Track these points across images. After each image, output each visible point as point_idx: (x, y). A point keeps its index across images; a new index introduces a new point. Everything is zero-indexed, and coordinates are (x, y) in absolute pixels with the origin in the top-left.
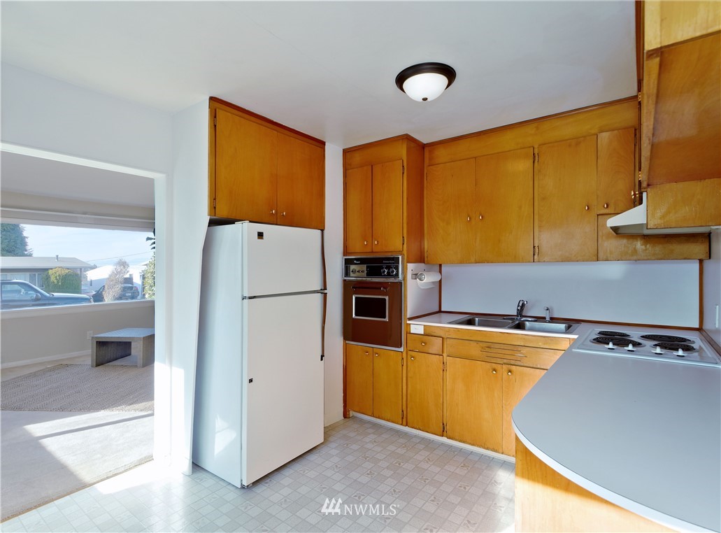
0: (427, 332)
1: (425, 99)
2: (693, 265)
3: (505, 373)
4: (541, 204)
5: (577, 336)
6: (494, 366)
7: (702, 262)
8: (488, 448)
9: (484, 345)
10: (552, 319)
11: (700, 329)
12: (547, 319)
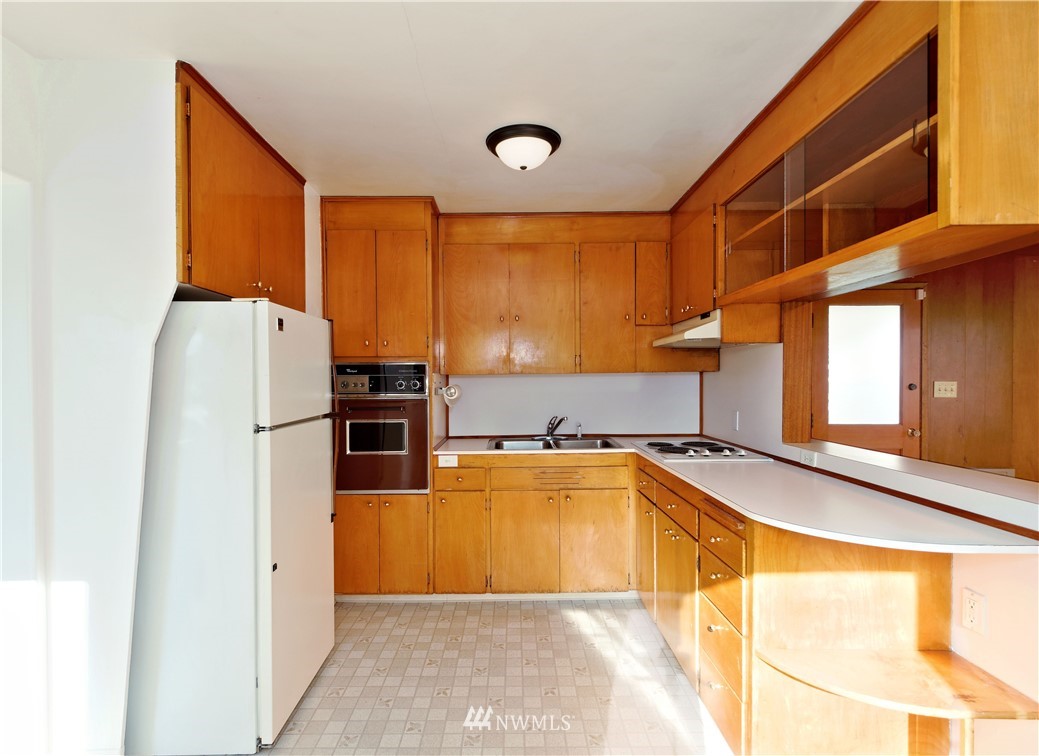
0: (463, 464)
1: (523, 168)
2: (696, 377)
3: (563, 501)
4: (583, 308)
5: (633, 450)
6: (550, 494)
7: (701, 373)
8: (543, 592)
9: (538, 471)
10: (583, 435)
11: (700, 435)
12: (579, 436)
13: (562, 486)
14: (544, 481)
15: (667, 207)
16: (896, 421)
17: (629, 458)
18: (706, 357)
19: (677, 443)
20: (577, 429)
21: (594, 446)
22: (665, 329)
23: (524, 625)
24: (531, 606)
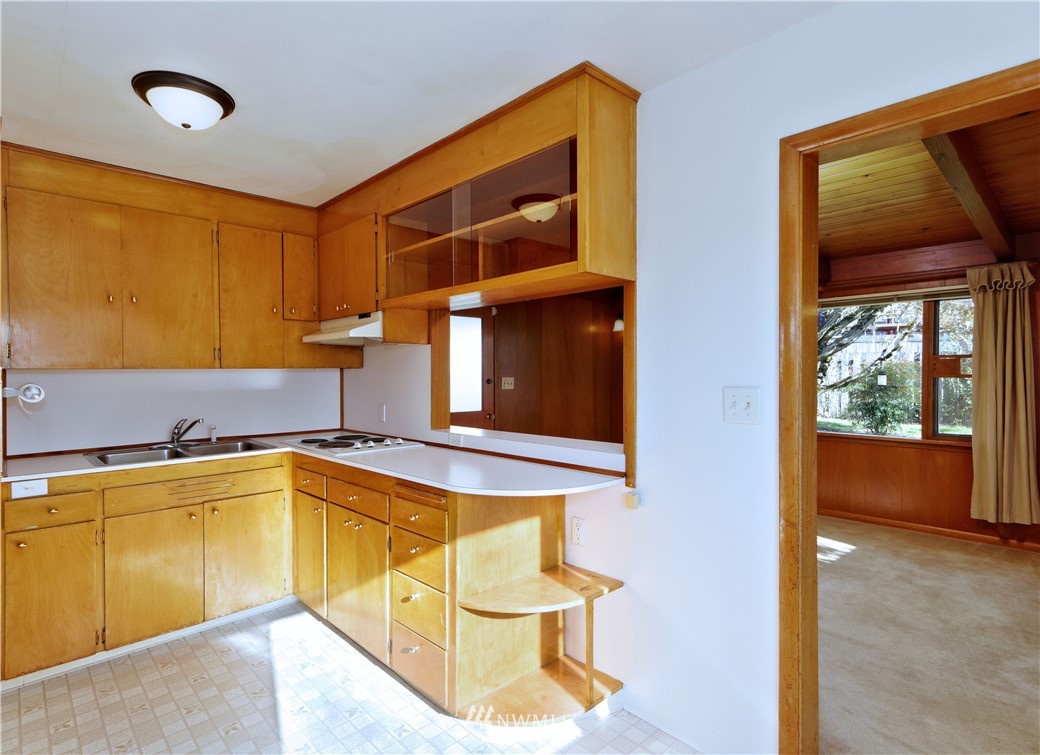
0: (55, 489)
1: (186, 126)
2: (336, 373)
3: (208, 514)
4: (223, 296)
5: (289, 449)
6: (191, 509)
7: (342, 370)
8: (181, 627)
9: (175, 484)
10: (218, 439)
11: (342, 429)
12: (214, 440)
13: (206, 498)
14: (183, 496)
15: (315, 204)
16: (479, 408)
17: (285, 458)
18: (351, 355)
19: (330, 437)
20: (210, 433)
21: (235, 450)
22: (313, 325)
23: (165, 673)
24: (166, 650)
